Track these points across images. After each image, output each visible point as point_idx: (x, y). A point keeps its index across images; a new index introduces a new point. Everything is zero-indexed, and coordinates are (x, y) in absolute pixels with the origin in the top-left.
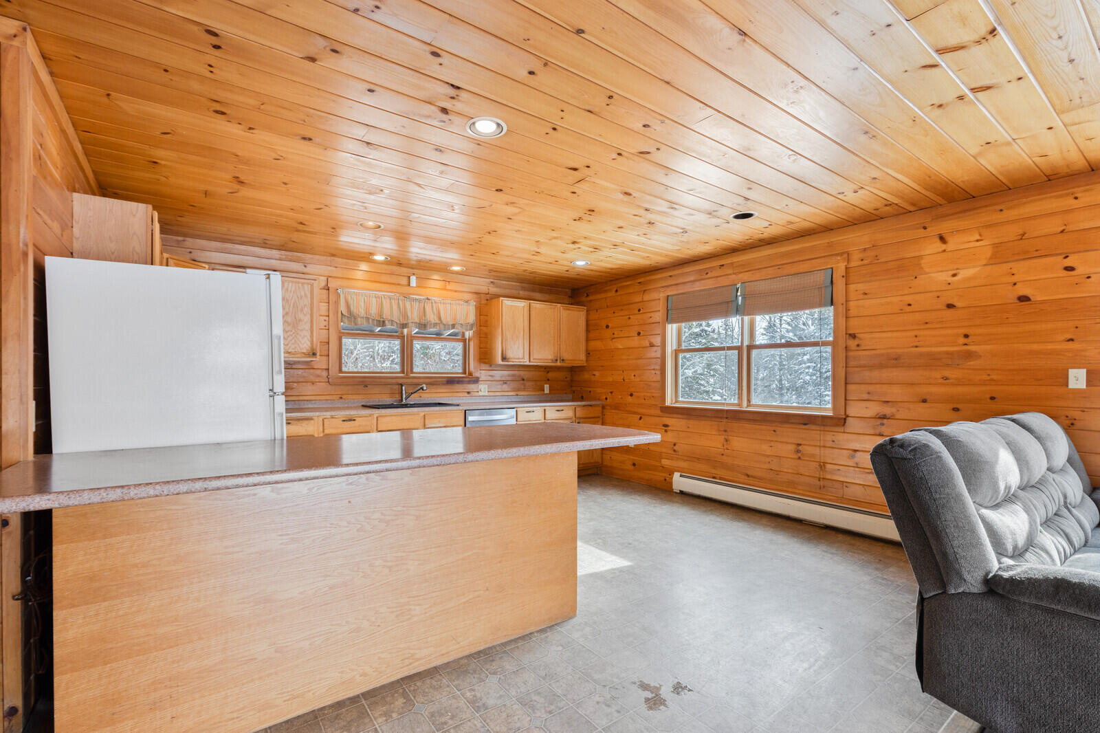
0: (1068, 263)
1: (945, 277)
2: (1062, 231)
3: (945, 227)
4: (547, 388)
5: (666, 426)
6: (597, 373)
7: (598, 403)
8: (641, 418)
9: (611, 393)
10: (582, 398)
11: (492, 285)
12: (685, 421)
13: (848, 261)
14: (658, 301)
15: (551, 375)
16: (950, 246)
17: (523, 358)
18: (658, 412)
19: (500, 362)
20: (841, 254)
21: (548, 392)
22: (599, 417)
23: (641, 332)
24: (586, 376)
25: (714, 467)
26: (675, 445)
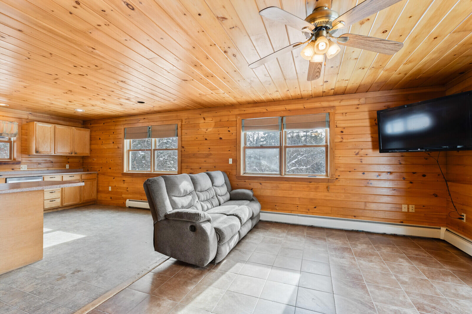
0: (229, 129)
1: (204, 130)
2: (228, 121)
3: (205, 115)
4: (67, 166)
5: (124, 181)
6: (95, 159)
7: (95, 172)
8: (114, 178)
9: (101, 168)
10: (88, 170)
11: (30, 115)
12: (131, 178)
13: (182, 122)
14: (121, 130)
15: (70, 160)
16: (206, 121)
17: (50, 152)
18: (121, 175)
19: (34, 153)
20: (179, 120)
21: (68, 168)
22: (95, 179)
23: (114, 142)
24: (90, 160)
25: (142, 196)
26: (127, 188)
